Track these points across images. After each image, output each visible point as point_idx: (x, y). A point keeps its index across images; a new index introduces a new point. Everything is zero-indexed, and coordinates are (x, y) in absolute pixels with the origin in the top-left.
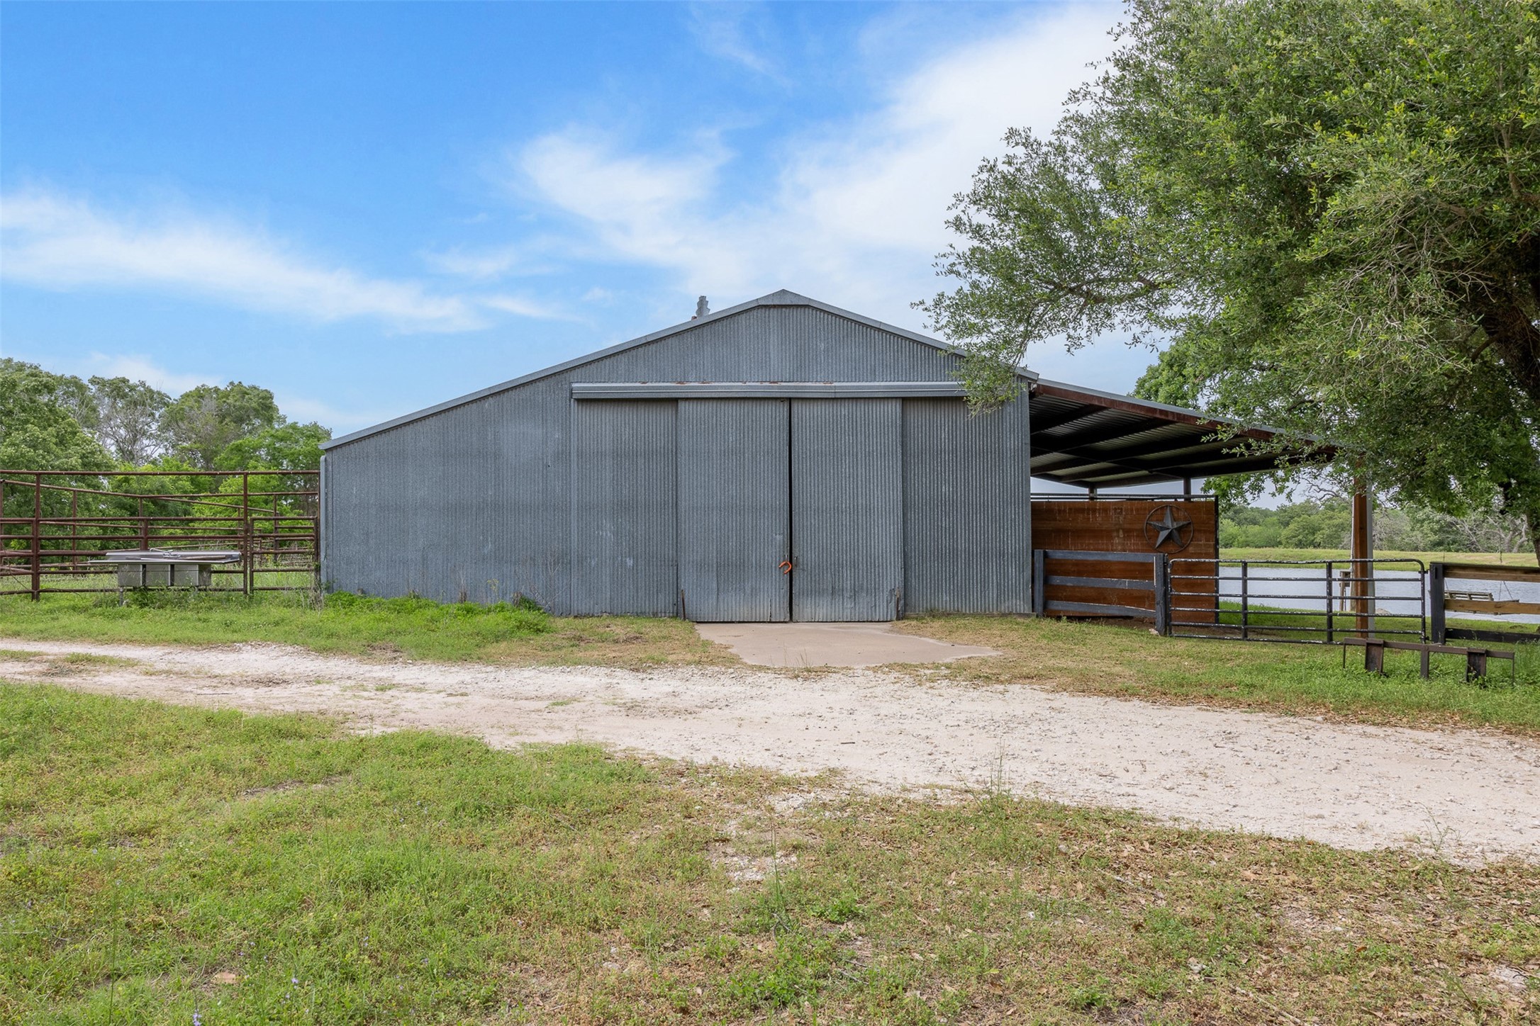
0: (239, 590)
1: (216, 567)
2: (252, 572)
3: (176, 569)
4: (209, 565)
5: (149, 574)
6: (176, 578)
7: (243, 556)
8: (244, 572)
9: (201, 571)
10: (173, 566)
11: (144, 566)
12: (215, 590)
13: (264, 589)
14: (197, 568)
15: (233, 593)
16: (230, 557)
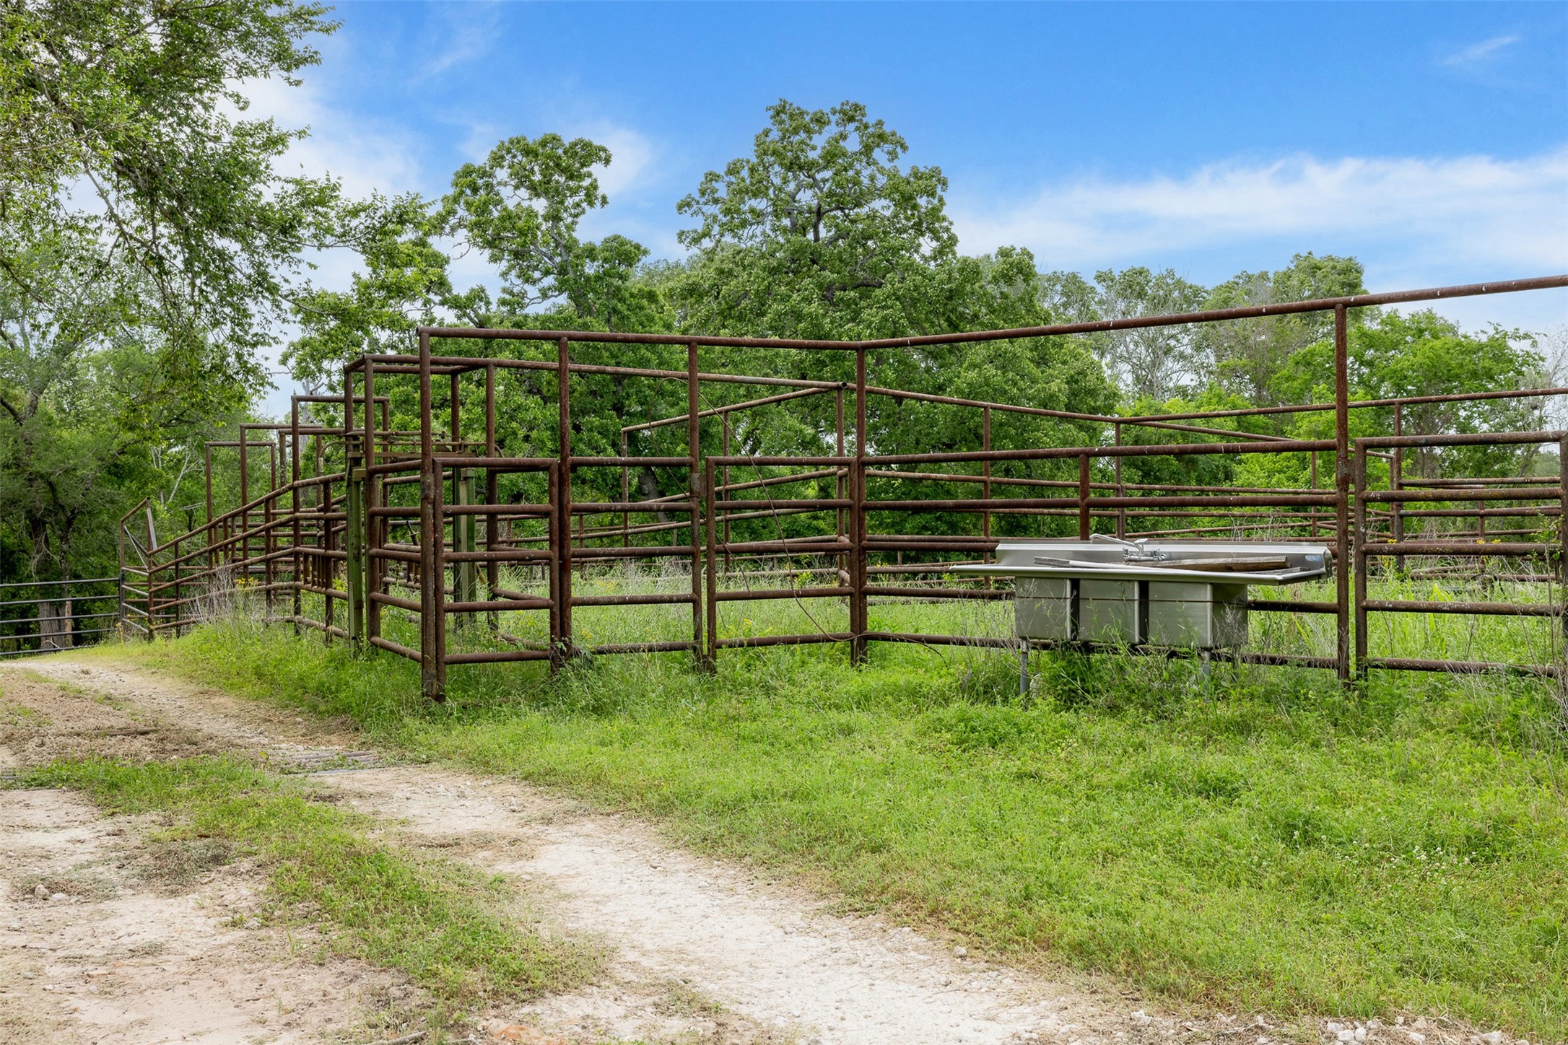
0: (1324, 664)
1: (1255, 593)
2: (1364, 610)
3: (1153, 595)
4: (1241, 585)
5: (1087, 607)
6: (1154, 620)
7: (1336, 564)
8: (1339, 610)
9: (1218, 603)
10: (1145, 584)
11: (1075, 584)
12: (1258, 660)
13: (1400, 667)
14: (1207, 593)
15: (1309, 673)
16: (1299, 561)
